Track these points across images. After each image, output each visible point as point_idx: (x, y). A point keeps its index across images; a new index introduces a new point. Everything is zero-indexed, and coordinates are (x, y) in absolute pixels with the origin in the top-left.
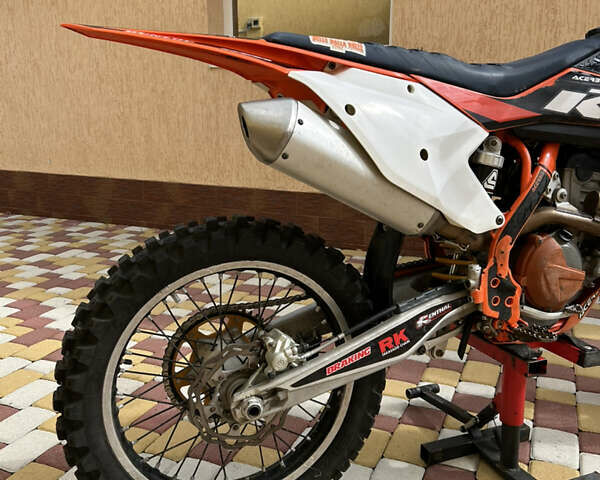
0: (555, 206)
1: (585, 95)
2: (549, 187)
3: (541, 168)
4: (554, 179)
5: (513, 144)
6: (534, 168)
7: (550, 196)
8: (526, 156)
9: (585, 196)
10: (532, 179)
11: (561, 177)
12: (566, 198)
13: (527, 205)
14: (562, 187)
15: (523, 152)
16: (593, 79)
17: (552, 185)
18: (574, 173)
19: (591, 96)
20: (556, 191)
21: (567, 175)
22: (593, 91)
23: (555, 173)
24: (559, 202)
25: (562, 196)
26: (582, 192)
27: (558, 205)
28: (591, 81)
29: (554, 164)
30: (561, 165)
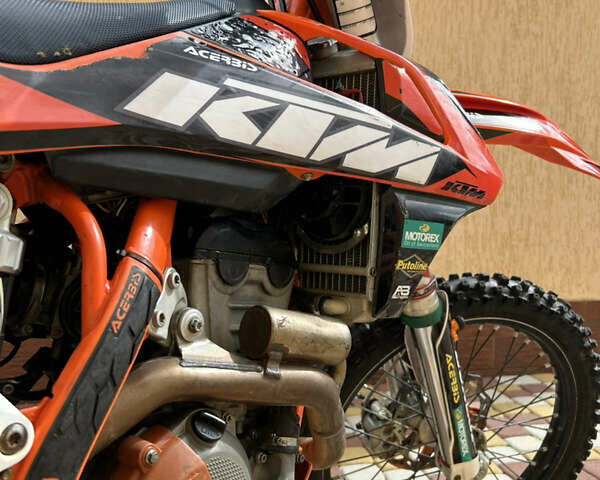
0: (178, 354)
1: (214, 90)
2: (158, 310)
3: (132, 263)
4: (171, 287)
5: (55, 203)
6: (114, 264)
7: (163, 332)
8: (89, 235)
9: (240, 316)
10: (111, 295)
11: (186, 280)
12: (201, 331)
13: (100, 372)
14: (190, 305)
15: (82, 223)
16: (228, 60)
17: (166, 304)
18: (212, 268)
19: (226, 93)
20: (177, 316)
21: (198, 273)
22: (230, 82)
23: (170, 272)
24: (187, 342)
25: (192, 328)
26: (234, 309)
27: (186, 350)
28: (223, 63)
29: (165, 252)
30: (182, 252)
